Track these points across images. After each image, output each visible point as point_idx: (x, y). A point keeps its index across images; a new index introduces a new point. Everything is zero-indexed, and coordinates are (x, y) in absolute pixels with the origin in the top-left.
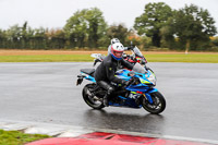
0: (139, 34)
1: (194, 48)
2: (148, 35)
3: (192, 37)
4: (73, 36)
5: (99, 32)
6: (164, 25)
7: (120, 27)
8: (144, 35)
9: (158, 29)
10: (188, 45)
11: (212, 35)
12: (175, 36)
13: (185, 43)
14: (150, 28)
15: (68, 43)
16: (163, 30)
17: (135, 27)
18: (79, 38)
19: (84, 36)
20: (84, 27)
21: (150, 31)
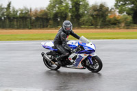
5: (81, 11)
8: (125, 13)
14: (130, 6)
15: (51, 22)
18: (61, 17)
19: (66, 16)
21: (132, 9)
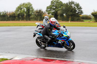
0: (48, 14)
1: (73, 20)
2: (52, 14)
3: (72, 15)
4: (19, 15)
5: (30, 13)
6: (60, 10)
7: (40, 11)
8: (50, 14)
9: (57, 12)
10: (70, 19)
11: (81, 14)
12: (64, 15)
13: (69, 18)
14: (53, 11)
15: (17, 18)
16: (59, 12)
17: (47, 11)
18: (21, 16)
19: (24, 15)
20: (24, 11)
21: (54, 12)
